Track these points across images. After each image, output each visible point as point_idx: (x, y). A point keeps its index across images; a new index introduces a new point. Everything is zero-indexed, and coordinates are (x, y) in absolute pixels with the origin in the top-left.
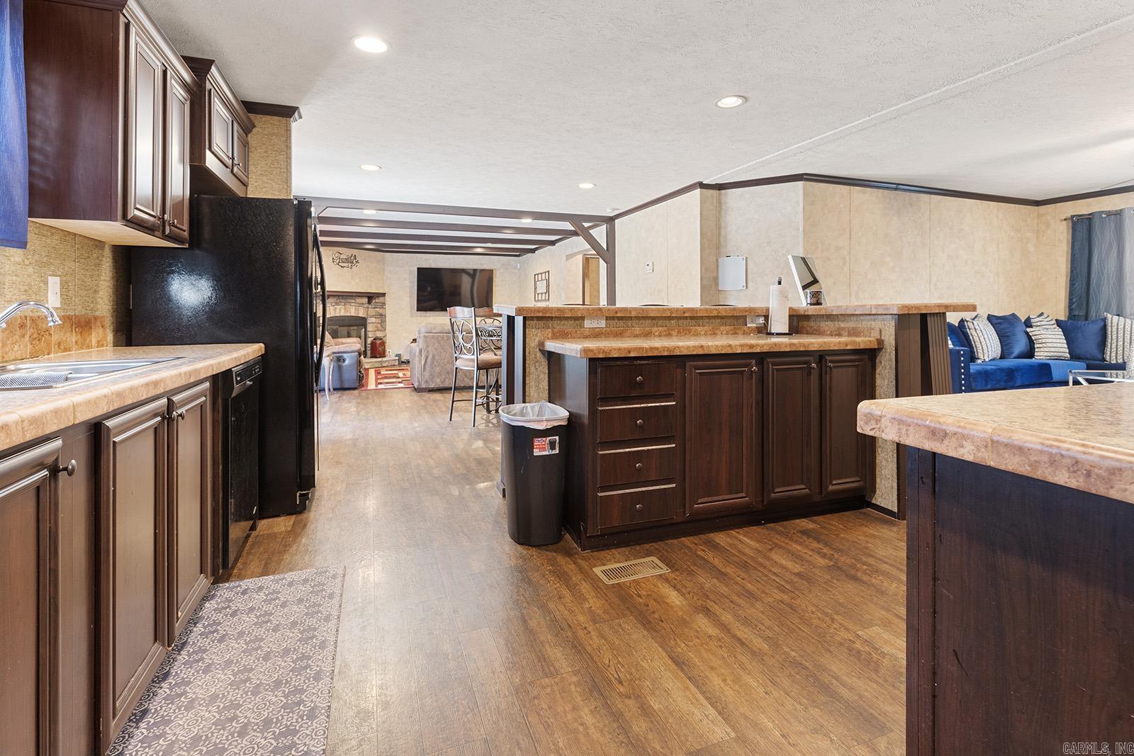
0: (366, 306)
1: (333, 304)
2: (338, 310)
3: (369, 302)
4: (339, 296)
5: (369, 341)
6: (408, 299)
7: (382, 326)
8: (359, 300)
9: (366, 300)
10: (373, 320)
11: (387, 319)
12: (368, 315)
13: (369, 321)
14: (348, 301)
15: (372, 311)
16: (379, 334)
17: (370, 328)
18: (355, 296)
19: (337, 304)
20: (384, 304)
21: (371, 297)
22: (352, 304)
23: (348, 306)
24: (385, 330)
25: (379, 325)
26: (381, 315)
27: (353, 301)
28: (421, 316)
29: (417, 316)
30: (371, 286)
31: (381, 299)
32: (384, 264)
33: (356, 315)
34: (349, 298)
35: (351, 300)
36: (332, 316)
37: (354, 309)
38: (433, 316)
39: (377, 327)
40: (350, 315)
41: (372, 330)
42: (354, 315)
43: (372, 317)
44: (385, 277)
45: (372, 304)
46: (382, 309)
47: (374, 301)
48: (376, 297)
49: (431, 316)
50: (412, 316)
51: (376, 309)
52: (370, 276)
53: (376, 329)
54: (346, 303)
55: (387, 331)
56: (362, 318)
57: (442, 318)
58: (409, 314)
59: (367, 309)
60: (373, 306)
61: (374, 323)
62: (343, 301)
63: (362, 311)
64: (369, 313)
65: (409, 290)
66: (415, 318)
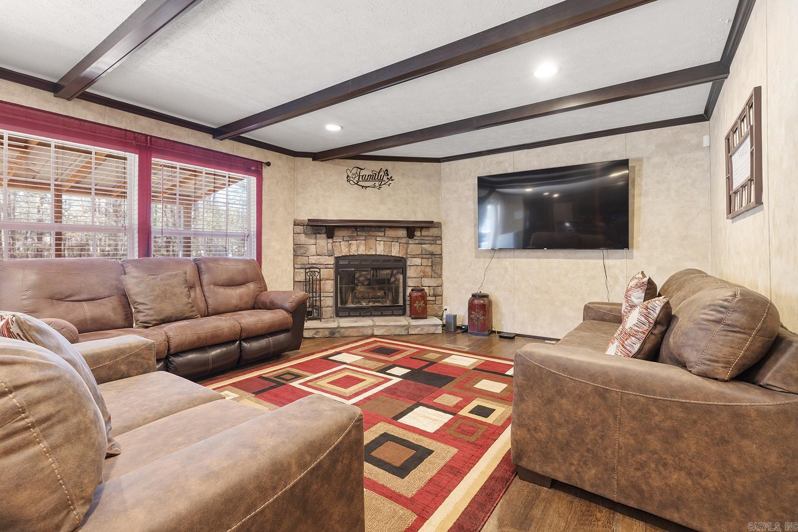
0: (404, 241)
1: (347, 239)
2: (354, 247)
3: (411, 235)
4: (356, 227)
5: (409, 290)
6: (472, 231)
7: (433, 270)
8: (391, 233)
9: (403, 233)
10: (418, 261)
11: (444, 260)
12: (407, 253)
13: (408, 263)
14: (372, 234)
15: (414, 248)
16: (429, 282)
17: (411, 272)
19: (352, 238)
20: (440, 238)
21: (412, 229)
22: (379, 239)
23: (371, 242)
24: (440, 276)
25: (428, 269)
26: (432, 254)
27: (382, 234)
28: (491, 258)
29: (485, 257)
31: (433, 232)
32: (440, 180)
33: (385, 254)
34: (373, 229)
35: (376, 233)
36: (343, 254)
37: (382, 246)
38: (510, 258)
39: (424, 272)
40: (374, 253)
41: (414, 276)
42: (383, 254)
43: (414, 256)
44: (440, 199)
45: (415, 238)
46: (433, 246)
47: (418, 233)
48: (421, 228)
49: (506, 258)
50: (476, 257)
51: (423, 245)
52: (413, 199)
53: (422, 274)
54: (369, 237)
55: (443, 278)
56: (399, 259)
57: (524, 261)
58: (474, 254)
59: (406, 246)
60: (417, 242)
61: (417, 266)
62: (363, 234)
63: (397, 248)
64: (408, 251)
65: (473, 215)
66: (482, 260)
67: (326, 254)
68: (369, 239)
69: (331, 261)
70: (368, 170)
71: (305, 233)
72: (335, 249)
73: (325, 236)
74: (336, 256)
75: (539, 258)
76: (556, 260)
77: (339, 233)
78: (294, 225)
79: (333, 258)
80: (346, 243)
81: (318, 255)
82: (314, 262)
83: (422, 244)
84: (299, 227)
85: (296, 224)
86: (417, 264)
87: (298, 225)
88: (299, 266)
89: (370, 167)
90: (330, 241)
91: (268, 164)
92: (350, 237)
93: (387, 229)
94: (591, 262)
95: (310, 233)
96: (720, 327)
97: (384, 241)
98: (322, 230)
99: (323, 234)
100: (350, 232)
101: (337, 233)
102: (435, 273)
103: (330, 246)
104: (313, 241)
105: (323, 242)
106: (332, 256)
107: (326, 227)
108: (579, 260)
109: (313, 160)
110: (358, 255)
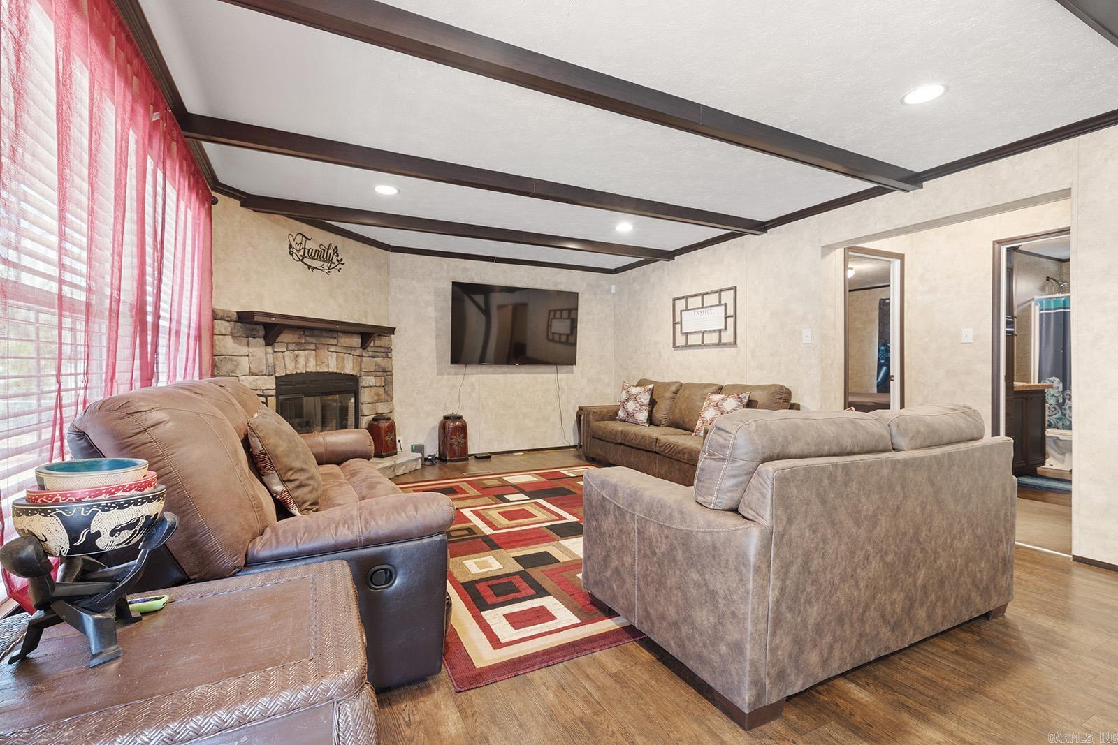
0: (358, 352)
1: (293, 347)
2: (302, 361)
3: (364, 346)
4: (304, 329)
5: (365, 419)
6: (433, 341)
7: (385, 392)
8: (344, 341)
9: (356, 341)
10: (370, 381)
11: (394, 378)
12: (361, 370)
13: (362, 383)
14: (323, 340)
15: (369, 364)
16: (382, 408)
17: (365, 396)
18: (337, 331)
19: (300, 346)
20: (389, 349)
21: (370, 335)
22: (332, 349)
23: (323, 352)
24: (391, 399)
25: (381, 391)
26: (385, 371)
27: (334, 342)
28: (456, 374)
29: (449, 374)
30: (366, 314)
31: (383, 341)
32: (389, 273)
33: (338, 372)
34: (324, 334)
35: (328, 339)
36: (289, 372)
37: (335, 359)
38: (476, 374)
39: (378, 395)
40: (326, 370)
41: (369, 401)
42: (335, 371)
43: (368, 374)
44: (389, 299)
45: (369, 349)
46: (385, 360)
47: (371, 343)
48: (374, 335)
49: (472, 374)
50: (438, 375)
51: (375, 359)
52: (364, 294)
53: (376, 398)
54: (320, 346)
55: (393, 401)
56: (351, 377)
57: (492, 376)
58: (436, 371)
59: (359, 359)
60: (370, 354)
61: (371, 387)
62: (313, 340)
63: (351, 362)
64: (363, 366)
65: (434, 324)
66: (446, 377)
67: (264, 373)
68: (321, 349)
69: (270, 384)
70: (315, 242)
71: (232, 334)
72: (277, 363)
73: (262, 341)
74: (277, 375)
75: (505, 373)
77: (285, 337)
78: (213, 319)
79: (273, 377)
80: (292, 354)
81: (252, 375)
83: (374, 357)
84: (223, 322)
85: (216, 316)
86: (371, 384)
87: (222, 319)
89: (319, 239)
90: (270, 349)
91: (215, 201)
92: (298, 344)
93: (341, 334)
95: (240, 334)
96: (782, 401)
97: (336, 352)
98: (258, 331)
99: (259, 337)
100: (296, 336)
101: (279, 337)
102: (388, 395)
103: (270, 358)
104: (244, 350)
105: (259, 351)
106: (272, 375)
107: (265, 325)
108: (538, 376)
109: (241, 205)
110: (306, 372)
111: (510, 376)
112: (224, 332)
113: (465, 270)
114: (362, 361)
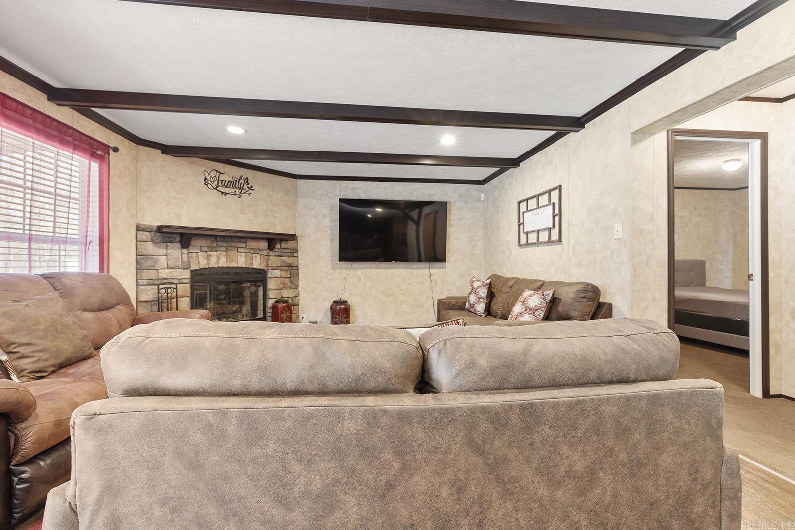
0: (265, 253)
1: (206, 249)
2: (213, 259)
3: (271, 247)
4: (216, 237)
5: (270, 303)
6: (329, 244)
7: (291, 282)
8: (253, 244)
9: (264, 245)
10: (277, 273)
11: (300, 271)
12: (268, 266)
13: (269, 275)
14: (234, 245)
15: (274, 260)
16: (286, 293)
17: (271, 284)
18: (245, 238)
19: (212, 249)
20: (296, 250)
21: (273, 241)
22: (240, 250)
23: (233, 253)
24: (297, 287)
25: (287, 281)
26: (290, 266)
27: (243, 245)
28: (346, 269)
29: (341, 269)
30: (274, 225)
31: (291, 244)
32: (296, 195)
33: (247, 266)
34: (234, 240)
35: (238, 243)
36: (201, 267)
37: (244, 257)
38: (362, 269)
39: (283, 283)
40: (235, 266)
41: (275, 288)
42: (244, 266)
43: (274, 268)
44: (296, 213)
45: (275, 250)
46: (291, 258)
47: (278, 246)
48: (281, 241)
49: (359, 269)
50: (332, 269)
51: (282, 258)
52: (272, 211)
53: (281, 286)
54: (230, 248)
55: (299, 288)
56: (260, 271)
57: (374, 271)
58: (330, 266)
59: (267, 258)
60: (277, 254)
61: (277, 277)
62: (224, 244)
63: (258, 260)
64: (269, 263)
65: (329, 231)
66: (339, 271)
67: (180, 267)
68: (231, 250)
69: (187, 274)
70: (228, 175)
71: (152, 241)
72: (191, 260)
73: (179, 245)
74: (192, 269)
75: (386, 269)
76: (398, 270)
77: (196, 243)
78: (138, 230)
79: (188, 271)
80: (205, 254)
81: (170, 268)
82: (165, 276)
83: (281, 256)
84: (145, 233)
85: (139, 229)
86: (277, 276)
87: (143, 231)
88: (145, 282)
89: (230, 173)
90: (185, 251)
91: (116, 150)
92: (209, 247)
93: (249, 240)
94: (422, 271)
95: (159, 241)
97: (245, 253)
98: (175, 239)
99: (177, 243)
100: (209, 242)
101: (193, 243)
102: (293, 284)
103: (185, 257)
104: (163, 251)
105: (176, 252)
106: (187, 269)
107: (182, 235)
108: (414, 270)
109: (162, 153)
110: (218, 267)
111: (390, 271)
112: (144, 239)
113: (354, 189)
114: (268, 259)
